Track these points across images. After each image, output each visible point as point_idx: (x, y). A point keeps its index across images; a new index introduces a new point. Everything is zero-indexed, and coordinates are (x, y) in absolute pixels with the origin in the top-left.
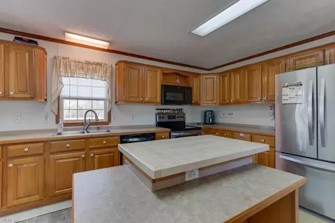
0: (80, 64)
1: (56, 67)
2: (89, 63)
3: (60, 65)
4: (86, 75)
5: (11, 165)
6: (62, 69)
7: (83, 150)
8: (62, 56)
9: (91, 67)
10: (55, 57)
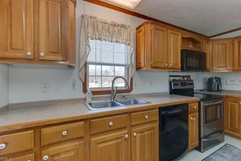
0: (106, 25)
1: (85, 27)
2: (114, 25)
3: (88, 25)
4: (112, 37)
5: (46, 157)
6: (90, 30)
7: (125, 128)
8: (90, 16)
9: (116, 29)
10: (83, 16)
